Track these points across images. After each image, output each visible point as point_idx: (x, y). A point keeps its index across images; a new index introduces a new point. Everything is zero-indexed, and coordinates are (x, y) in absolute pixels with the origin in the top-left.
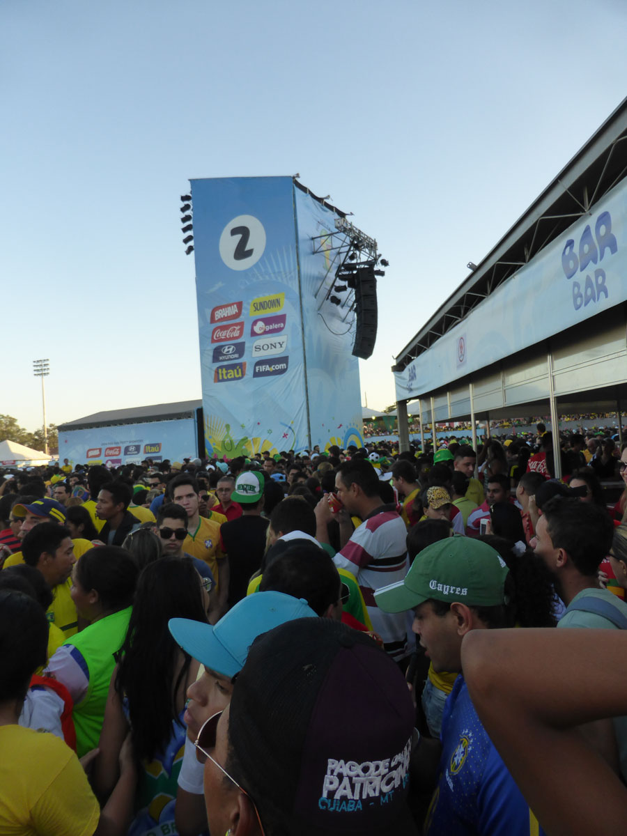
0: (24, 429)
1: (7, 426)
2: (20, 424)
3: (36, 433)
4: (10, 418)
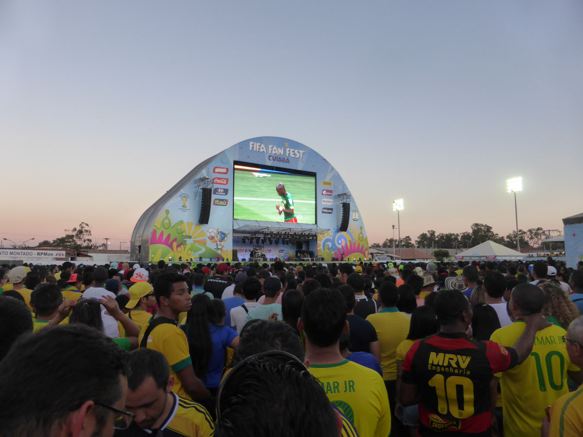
0: (497, 234)
1: (485, 232)
2: (494, 230)
3: (508, 237)
4: (488, 226)
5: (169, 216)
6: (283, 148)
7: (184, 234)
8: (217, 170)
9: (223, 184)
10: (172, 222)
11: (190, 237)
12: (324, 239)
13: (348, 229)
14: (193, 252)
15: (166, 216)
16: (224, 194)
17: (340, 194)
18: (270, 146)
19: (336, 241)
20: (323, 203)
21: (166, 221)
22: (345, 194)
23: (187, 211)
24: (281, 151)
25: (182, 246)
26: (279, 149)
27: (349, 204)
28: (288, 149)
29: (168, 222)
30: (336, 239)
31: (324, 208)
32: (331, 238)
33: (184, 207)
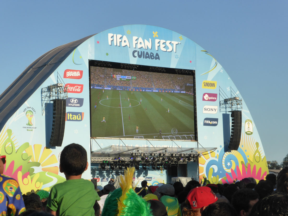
5: (12, 137)
6: (150, 40)
7: (31, 161)
8: (69, 74)
9: (77, 92)
10: (15, 145)
11: (38, 164)
12: (207, 162)
13: (240, 146)
14: (42, 183)
15: (8, 137)
16: (78, 105)
17: (227, 98)
18: (135, 38)
19: (223, 163)
20: (205, 112)
21: (9, 145)
22: (235, 98)
23: (34, 129)
24: (148, 44)
25: (29, 176)
26: (146, 41)
27: (240, 112)
28: (157, 41)
29: (11, 146)
30: (223, 161)
31: (206, 119)
32: (217, 160)
33: (29, 125)
